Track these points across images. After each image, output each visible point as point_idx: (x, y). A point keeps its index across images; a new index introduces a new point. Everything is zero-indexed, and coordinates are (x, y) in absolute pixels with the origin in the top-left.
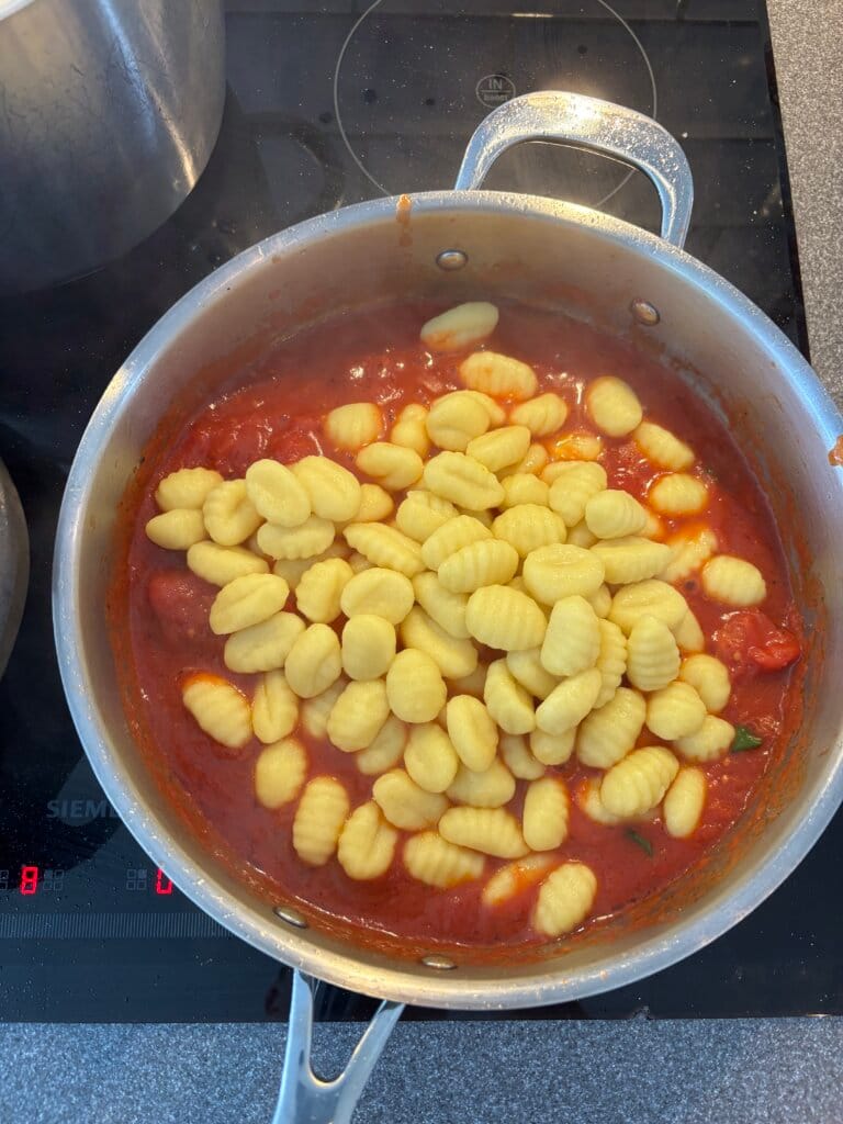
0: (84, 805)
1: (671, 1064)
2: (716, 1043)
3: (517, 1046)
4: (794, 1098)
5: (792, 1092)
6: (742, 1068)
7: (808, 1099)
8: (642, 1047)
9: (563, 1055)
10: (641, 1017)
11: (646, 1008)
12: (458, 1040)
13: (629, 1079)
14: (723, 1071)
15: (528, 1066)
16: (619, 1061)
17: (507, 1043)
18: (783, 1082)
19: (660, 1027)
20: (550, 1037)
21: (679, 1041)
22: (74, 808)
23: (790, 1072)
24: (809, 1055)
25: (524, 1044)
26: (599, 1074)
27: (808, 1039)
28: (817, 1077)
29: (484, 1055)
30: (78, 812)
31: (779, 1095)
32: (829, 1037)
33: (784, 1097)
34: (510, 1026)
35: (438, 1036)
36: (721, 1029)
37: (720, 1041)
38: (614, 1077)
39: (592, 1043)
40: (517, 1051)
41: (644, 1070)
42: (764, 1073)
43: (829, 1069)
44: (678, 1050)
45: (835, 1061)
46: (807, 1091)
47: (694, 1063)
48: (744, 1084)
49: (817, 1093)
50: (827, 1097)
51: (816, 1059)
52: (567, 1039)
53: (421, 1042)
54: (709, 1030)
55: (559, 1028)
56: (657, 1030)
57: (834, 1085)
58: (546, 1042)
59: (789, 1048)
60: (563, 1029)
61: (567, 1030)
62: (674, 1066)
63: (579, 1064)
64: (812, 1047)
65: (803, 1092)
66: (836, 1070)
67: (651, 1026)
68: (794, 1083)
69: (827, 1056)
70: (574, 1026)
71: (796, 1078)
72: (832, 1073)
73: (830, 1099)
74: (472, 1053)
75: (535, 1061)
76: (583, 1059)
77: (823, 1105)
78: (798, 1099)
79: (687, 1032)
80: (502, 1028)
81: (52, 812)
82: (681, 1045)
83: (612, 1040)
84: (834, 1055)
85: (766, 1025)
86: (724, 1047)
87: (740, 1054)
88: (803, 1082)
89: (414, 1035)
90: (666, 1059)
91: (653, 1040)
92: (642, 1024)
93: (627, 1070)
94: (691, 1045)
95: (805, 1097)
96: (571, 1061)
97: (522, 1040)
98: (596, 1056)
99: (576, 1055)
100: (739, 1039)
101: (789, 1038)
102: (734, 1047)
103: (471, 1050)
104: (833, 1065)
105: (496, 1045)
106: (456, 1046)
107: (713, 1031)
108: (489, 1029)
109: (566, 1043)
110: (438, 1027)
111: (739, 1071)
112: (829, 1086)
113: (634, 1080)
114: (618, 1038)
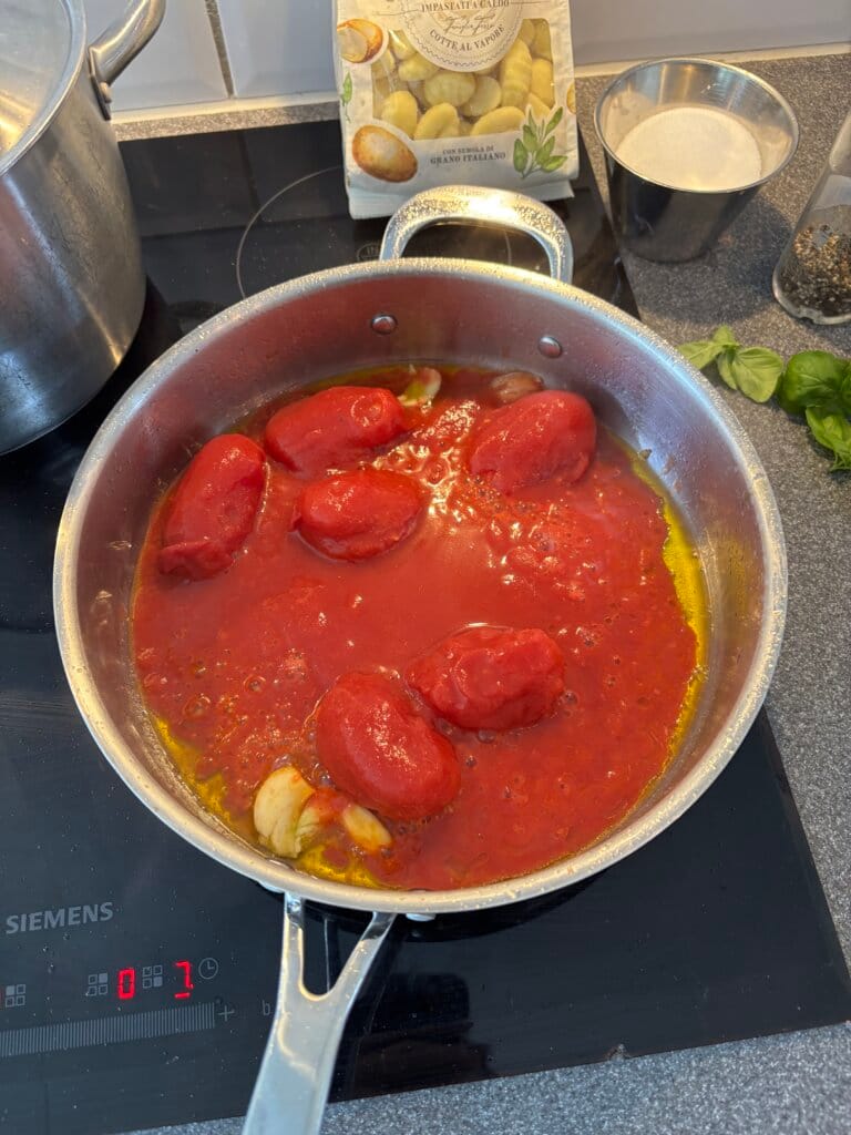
0: (42, 918)
1: (656, 1103)
2: (699, 1076)
3: (497, 1107)
4: (788, 1123)
5: (785, 1118)
6: (730, 1098)
7: (804, 1122)
8: (624, 1090)
9: (545, 1110)
10: (619, 1059)
11: (621, 1047)
12: (437, 1110)
13: (616, 1126)
14: (711, 1104)
15: (511, 1127)
16: (604, 1108)
17: (486, 1107)
18: (774, 1108)
19: (639, 1066)
20: (529, 1093)
21: (661, 1078)
22: (32, 922)
23: (779, 1096)
24: (796, 1075)
25: (504, 1105)
26: (585, 1126)
27: (792, 1058)
28: (808, 1098)
29: (465, 1123)
30: (36, 924)
31: (771, 1122)
32: (812, 1053)
33: (779, 1123)
34: (488, 1088)
35: (415, 1109)
36: (700, 1060)
37: (702, 1073)
38: (601, 1127)
39: (573, 1093)
40: (498, 1113)
41: (630, 1115)
42: (753, 1101)
43: (818, 1086)
44: (661, 1088)
45: (823, 1077)
46: (800, 1114)
47: (680, 1099)
48: (735, 1116)
49: (811, 1114)
50: (822, 1118)
51: (804, 1079)
52: (547, 1093)
53: (399, 1117)
54: (690, 1063)
55: (537, 1084)
56: (637, 1069)
57: (827, 1103)
58: (526, 1099)
59: (773, 1070)
60: (541, 1084)
61: (545, 1084)
62: (660, 1104)
63: (563, 1118)
64: (797, 1066)
65: (797, 1116)
66: (825, 1087)
67: (630, 1066)
68: (786, 1108)
69: (814, 1074)
70: (553, 1078)
71: (787, 1101)
72: (822, 1091)
73: (826, 1119)
74: (452, 1122)
75: (518, 1122)
76: (566, 1112)
77: (820, 1127)
78: (792, 1124)
79: (667, 1068)
80: (480, 1091)
81: (11, 928)
82: (663, 1082)
83: (593, 1087)
84: (820, 1071)
85: (746, 1049)
86: (707, 1078)
87: (725, 1084)
88: (794, 1105)
89: (391, 1111)
90: (651, 1100)
91: (634, 1081)
92: (620, 1066)
93: (612, 1117)
94: (673, 1081)
95: (799, 1121)
96: (554, 1116)
97: (502, 1100)
98: (579, 1107)
99: (559, 1109)
100: (721, 1067)
101: (771, 1060)
102: (717, 1077)
103: (451, 1118)
104: (822, 1082)
105: (476, 1110)
106: (435, 1117)
107: (694, 1064)
108: (467, 1093)
109: (547, 1097)
110: (415, 1100)
111: (728, 1102)
112: (822, 1105)
113: (621, 1127)
114: (599, 1084)
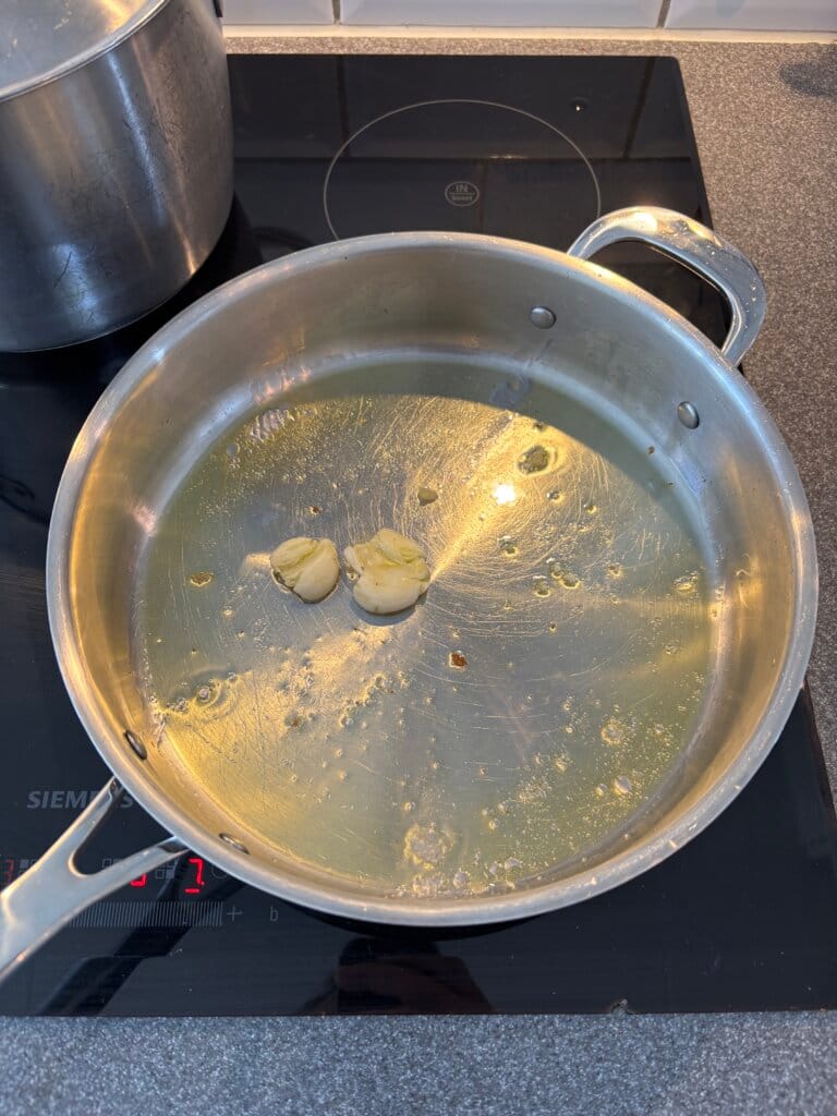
0: (64, 797)
1: (653, 1064)
2: (699, 1041)
3: (492, 1044)
4: (785, 1101)
5: (783, 1095)
6: (728, 1069)
7: (801, 1103)
8: (622, 1046)
9: (540, 1055)
10: (621, 1013)
11: (624, 1002)
12: (431, 1038)
13: (610, 1080)
14: (708, 1071)
15: (504, 1066)
16: (599, 1060)
17: (482, 1041)
18: (772, 1084)
19: (640, 1024)
20: (526, 1034)
21: (661, 1039)
22: (54, 799)
23: (779, 1073)
24: (798, 1055)
25: (500, 1042)
26: (579, 1074)
27: (796, 1038)
28: (808, 1079)
29: (458, 1054)
30: (57, 802)
31: (768, 1097)
32: (817, 1035)
33: (776, 1100)
34: (485, 1023)
35: (410, 1034)
36: (703, 1026)
37: (703, 1039)
38: (594, 1078)
39: (571, 1041)
40: (492, 1049)
41: (625, 1071)
42: (752, 1074)
43: (820, 1069)
44: (660, 1049)
45: (826, 1061)
46: (798, 1094)
47: (678, 1063)
48: (732, 1086)
49: (810, 1096)
50: (821, 1101)
51: (806, 1059)
52: (544, 1037)
53: (394, 1040)
54: (691, 1027)
55: (536, 1025)
56: (638, 1027)
57: (827, 1087)
58: (522, 1039)
59: (776, 1047)
60: (540, 1027)
61: (544, 1027)
62: (657, 1065)
63: (558, 1063)
64: (800, 1046)
65: (794, 1095)
66: (827, 1071)
67: (631, 1023)
68: (785, 1086)
69: (817, 1056)
70: (551, 1023)
71: (786, 1079)
72: (824, 1074)
73: (824, 1102)
74: (446, 1052)
75: (512, 1061)
76: (561, 1059)
77: (817, 1110)
78: (789, 1103)
79: (669, 1030)
80: (477, 1025)
81: (33, 803)
82: (663, 1043)
83: (591, 1037)
84: (824, 1054)
85: (751, 1021)
86: (708, 1045)
87: (726, 1054)
88: (794, 1084)
89: (386, 1032)
90: (649, 1059)
91: (633, 1038)
92: (621, 1020)
93: (608, 1071)
94: (673, 1043)
95: (797, 1100)
96: (549, 1060)
97: (498, 1037)
98: (575, 1056)
99: (555, 1054)
100: (723, 1036)
101: (775, 1036)
102: (718, 1045)
103: (445, 1048)
104: (824, 1065)
105: (471, 1043)
106: (429, 1045)
107: (696, 1029)
108: (464, 1026)
109: (544, 1041)
110: (411, 1024)
111: (726, 1072)
112: (822, 1089)
113: (615, 1081)
114: (597, 1036)
